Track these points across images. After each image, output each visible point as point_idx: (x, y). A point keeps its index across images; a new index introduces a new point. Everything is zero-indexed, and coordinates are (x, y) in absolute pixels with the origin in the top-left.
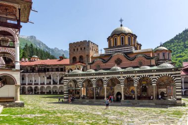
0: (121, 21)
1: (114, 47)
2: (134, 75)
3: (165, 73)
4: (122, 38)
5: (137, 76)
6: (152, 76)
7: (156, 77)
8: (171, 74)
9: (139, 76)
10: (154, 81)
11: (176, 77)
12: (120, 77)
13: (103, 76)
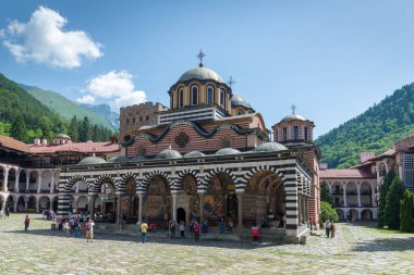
0: (201, 55)
1: (177, 109)
2: (197, 167)
3: (263, 164)
4: (195, 90)
5: (205, 171)
6: (236, 169)
7: (245, 172)
8: (276, 167)
9: (208, 171)
10: (240, 182)
11: (285, 173)
12: (169, 173)
13: (136, 171)
